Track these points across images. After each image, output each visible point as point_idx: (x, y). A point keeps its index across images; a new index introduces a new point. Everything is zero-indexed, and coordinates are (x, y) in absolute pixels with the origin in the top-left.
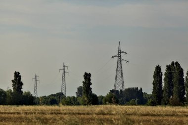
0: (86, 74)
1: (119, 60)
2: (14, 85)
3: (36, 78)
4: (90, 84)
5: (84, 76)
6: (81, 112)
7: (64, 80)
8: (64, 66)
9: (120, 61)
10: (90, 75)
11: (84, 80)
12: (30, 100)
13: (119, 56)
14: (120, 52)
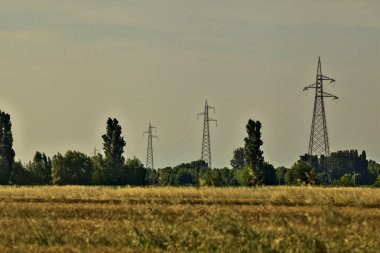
0: (251, 122)
1: (319, 94)
2: (107, 146)
3: (150, 132)
4: (260, 143)
5: (247, 127)
6: (241, 200)
7: (207, 135)
8: (207, 108)
9: (320, 96)
10: (258, 125)
11: (247, 135)
12: (138, 175)
13: (319, 86)
14: (320, 79)
